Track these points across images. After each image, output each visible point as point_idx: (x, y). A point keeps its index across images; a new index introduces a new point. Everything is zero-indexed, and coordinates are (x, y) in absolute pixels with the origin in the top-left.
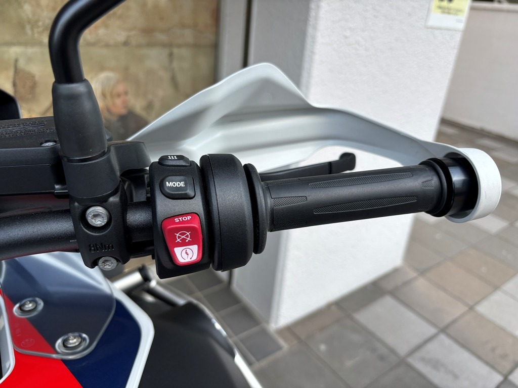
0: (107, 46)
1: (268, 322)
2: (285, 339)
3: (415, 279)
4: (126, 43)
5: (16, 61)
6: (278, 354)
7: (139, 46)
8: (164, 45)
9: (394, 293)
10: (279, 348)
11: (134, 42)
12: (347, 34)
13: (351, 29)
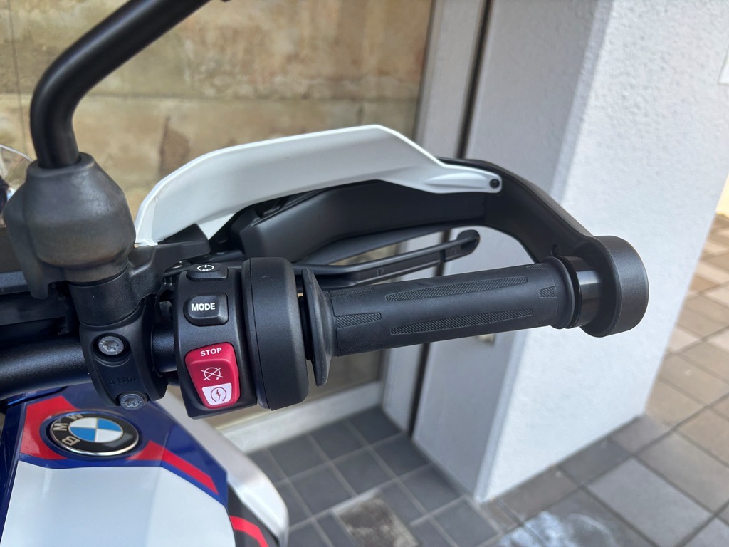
0: (283, 99)
1: (471, 494)
4: (306, 97)
5: (168, 119)
7: (323, 100)
8: (352, 99)
10: (492, 533)
11: (316, 95)
12: (626, 94)
13: (632, 86)
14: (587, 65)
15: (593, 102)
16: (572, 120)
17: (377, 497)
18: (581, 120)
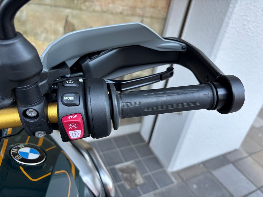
0: (112, 13)
1: (167, 168)
2: (176, 179)
3: (247, 157)
4: (121, 13)
5: (67, 16)
6: (171, 186)
7: (127, 15)
8: (139, 16)
9: (234, 163)
10: (172, 182)
11: (125, 13)
12: (245, 23)
13: (248, 20)
14: (230, 10)
15: (231, 25)
16: (222, 31)
17: (132, 164)
18: (225, 32)
